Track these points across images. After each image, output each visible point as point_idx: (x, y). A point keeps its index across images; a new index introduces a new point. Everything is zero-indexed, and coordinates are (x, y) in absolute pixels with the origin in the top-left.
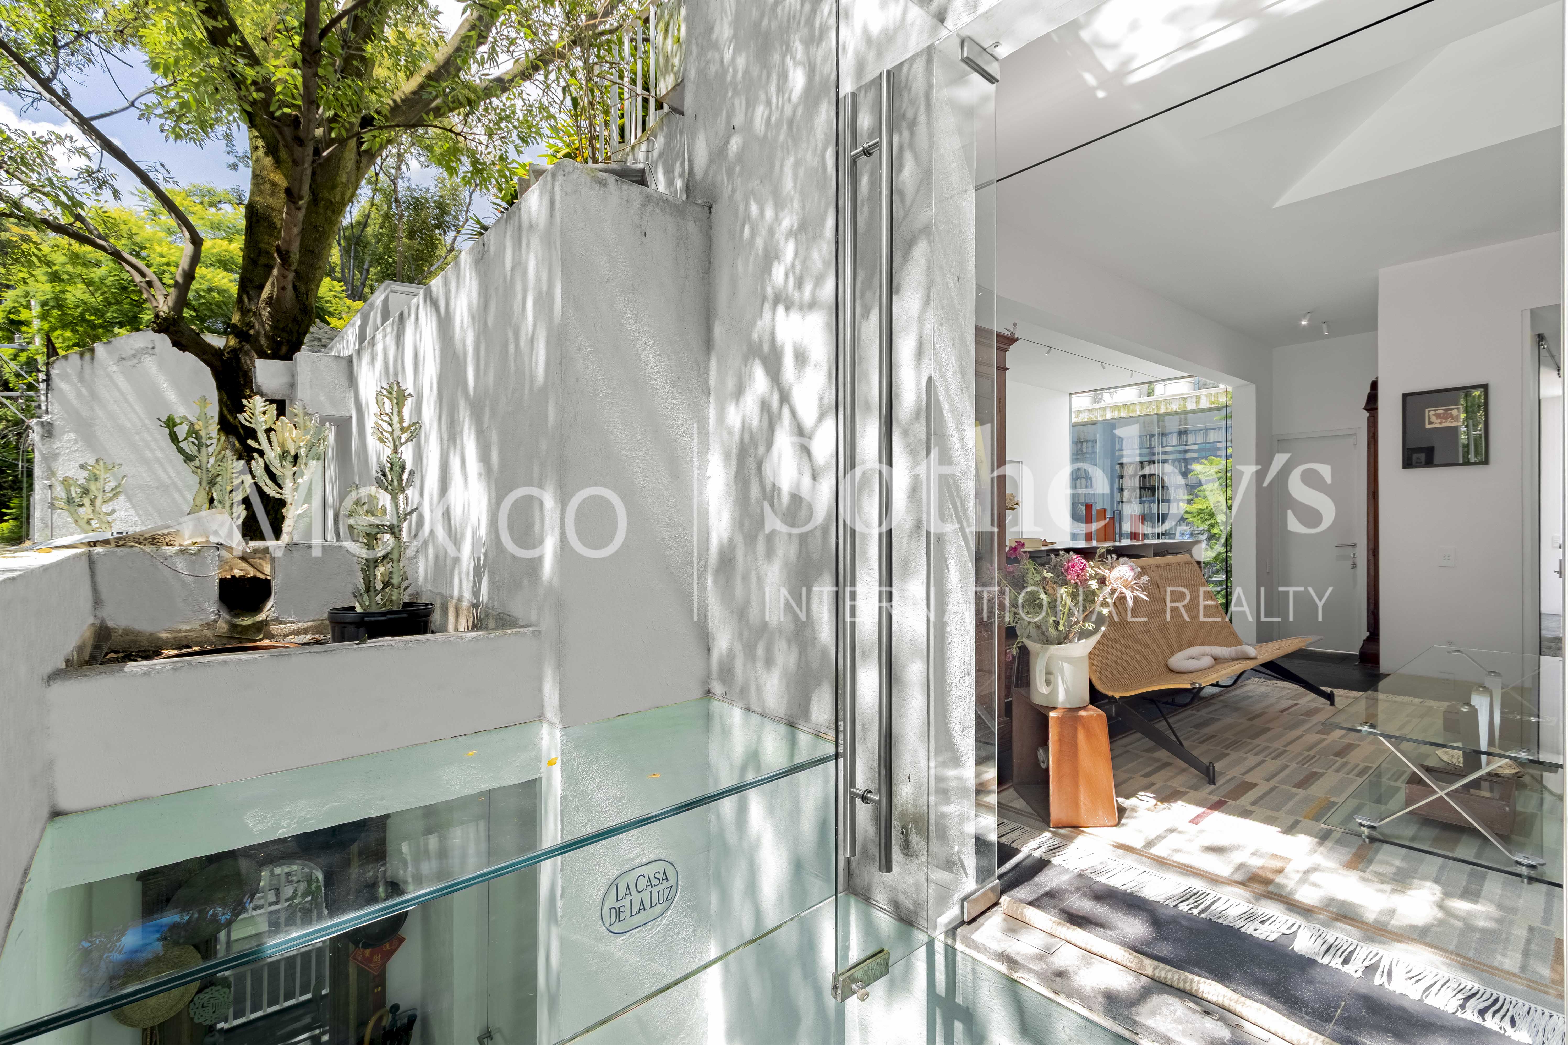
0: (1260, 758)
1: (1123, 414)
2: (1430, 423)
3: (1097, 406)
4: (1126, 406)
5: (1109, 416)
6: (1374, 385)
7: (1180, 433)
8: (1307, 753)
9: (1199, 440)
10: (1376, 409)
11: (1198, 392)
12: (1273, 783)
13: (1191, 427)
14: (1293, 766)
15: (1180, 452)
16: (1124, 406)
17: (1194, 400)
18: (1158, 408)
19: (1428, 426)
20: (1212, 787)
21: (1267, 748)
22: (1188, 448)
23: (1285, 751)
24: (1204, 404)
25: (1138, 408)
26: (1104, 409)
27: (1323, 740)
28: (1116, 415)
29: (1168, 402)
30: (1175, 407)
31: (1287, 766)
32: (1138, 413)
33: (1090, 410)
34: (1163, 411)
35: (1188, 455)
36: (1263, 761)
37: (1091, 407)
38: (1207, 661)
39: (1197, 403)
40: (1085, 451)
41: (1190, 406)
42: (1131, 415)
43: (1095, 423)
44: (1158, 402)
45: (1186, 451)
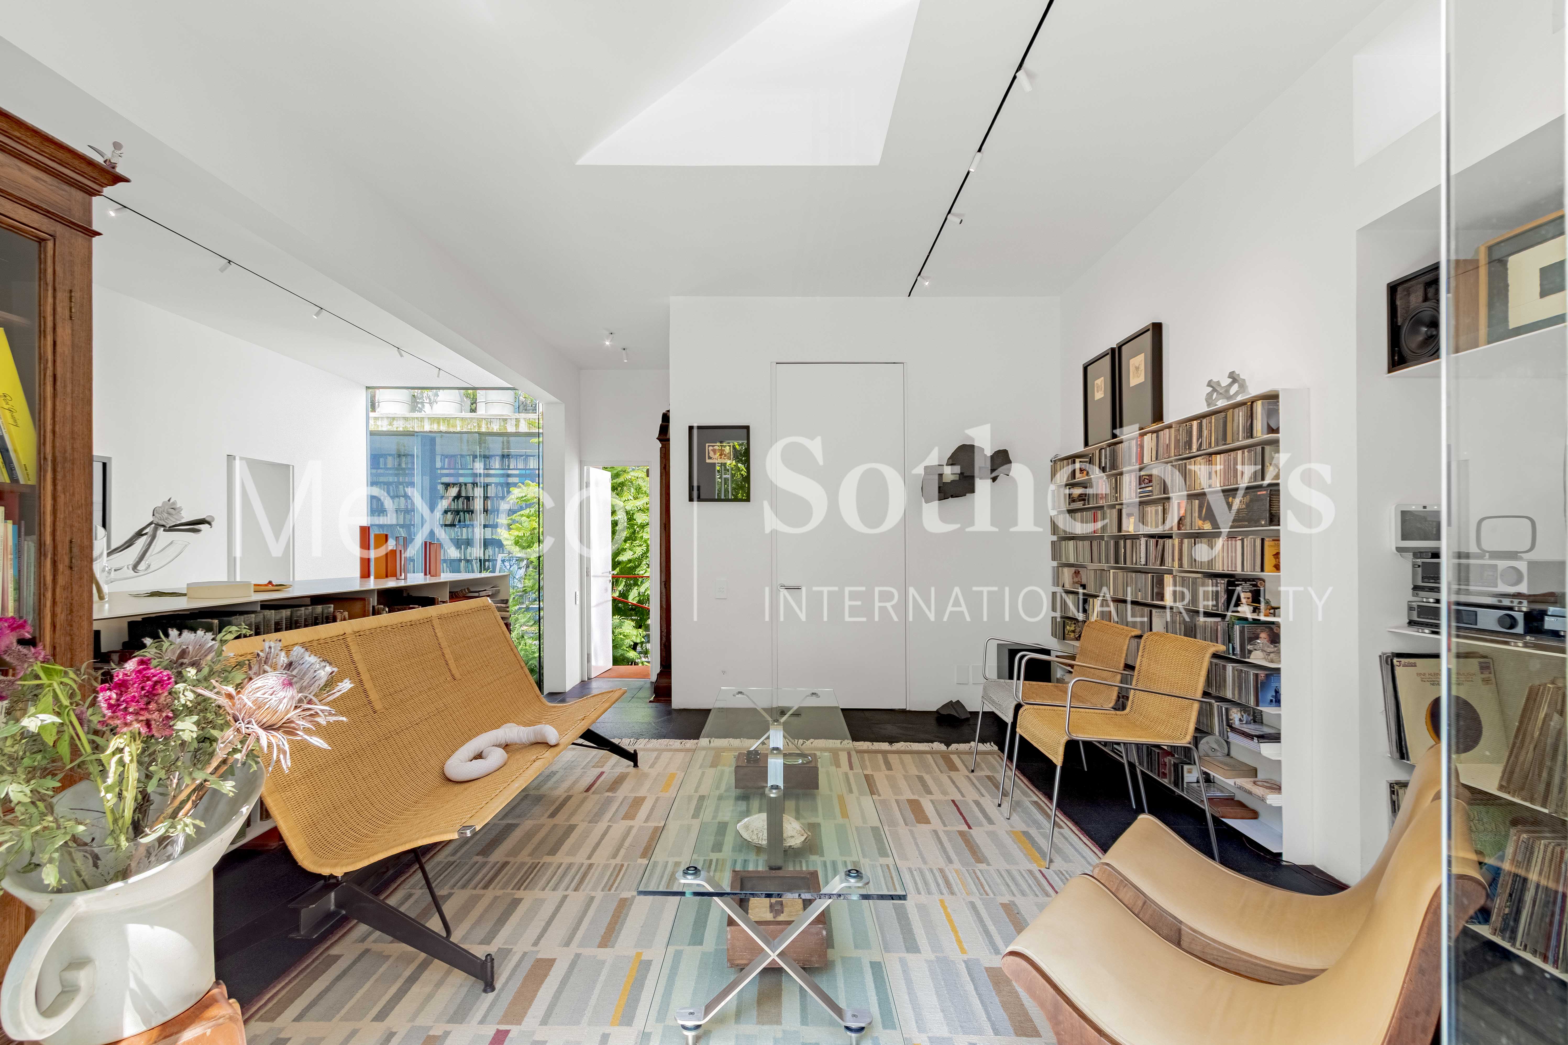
0: (560, 893)
1: (443, 428)
2: (710, 458)
3: (417, 415)
4: (446, 420)
5: (427, 427)
6: (666, 418)
7: (503, 456)
8: (613, 862)
9: (520, 466)
10: (668, 440)
11: (517, 415)
12: (574, 948)
13: (513, 451)
14: (599, 895)
15: (502, 475)
16: (444, 419)
17: (514, 422)
18: (479, 426)
19: (708, 461)
20: (491, 996)
21: (570, 866)
22: (510, 472)
23: (591, 866)
24: (523, 428)
25: (458, 423)
26: (422, 419)
27: (630, 828)
28: (435, 428)
29: (489, 421)
30: (495, 428)
31: (592, 899)
32: (459, 429)
33: (406, 419)
34: (483, 430)
35: (511, 480)
36: (565, 897)
37: (408, 415)
38: (497, 757)
39: (517, 426)
40: (404, 466)
41: (511, 429)
42: (452, 430)
43: (412, 434)
44: (480, 420)
45: (508, 476)
